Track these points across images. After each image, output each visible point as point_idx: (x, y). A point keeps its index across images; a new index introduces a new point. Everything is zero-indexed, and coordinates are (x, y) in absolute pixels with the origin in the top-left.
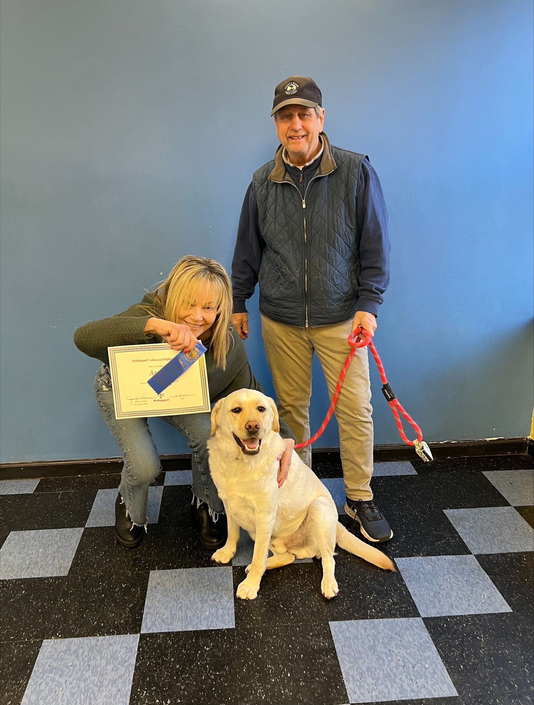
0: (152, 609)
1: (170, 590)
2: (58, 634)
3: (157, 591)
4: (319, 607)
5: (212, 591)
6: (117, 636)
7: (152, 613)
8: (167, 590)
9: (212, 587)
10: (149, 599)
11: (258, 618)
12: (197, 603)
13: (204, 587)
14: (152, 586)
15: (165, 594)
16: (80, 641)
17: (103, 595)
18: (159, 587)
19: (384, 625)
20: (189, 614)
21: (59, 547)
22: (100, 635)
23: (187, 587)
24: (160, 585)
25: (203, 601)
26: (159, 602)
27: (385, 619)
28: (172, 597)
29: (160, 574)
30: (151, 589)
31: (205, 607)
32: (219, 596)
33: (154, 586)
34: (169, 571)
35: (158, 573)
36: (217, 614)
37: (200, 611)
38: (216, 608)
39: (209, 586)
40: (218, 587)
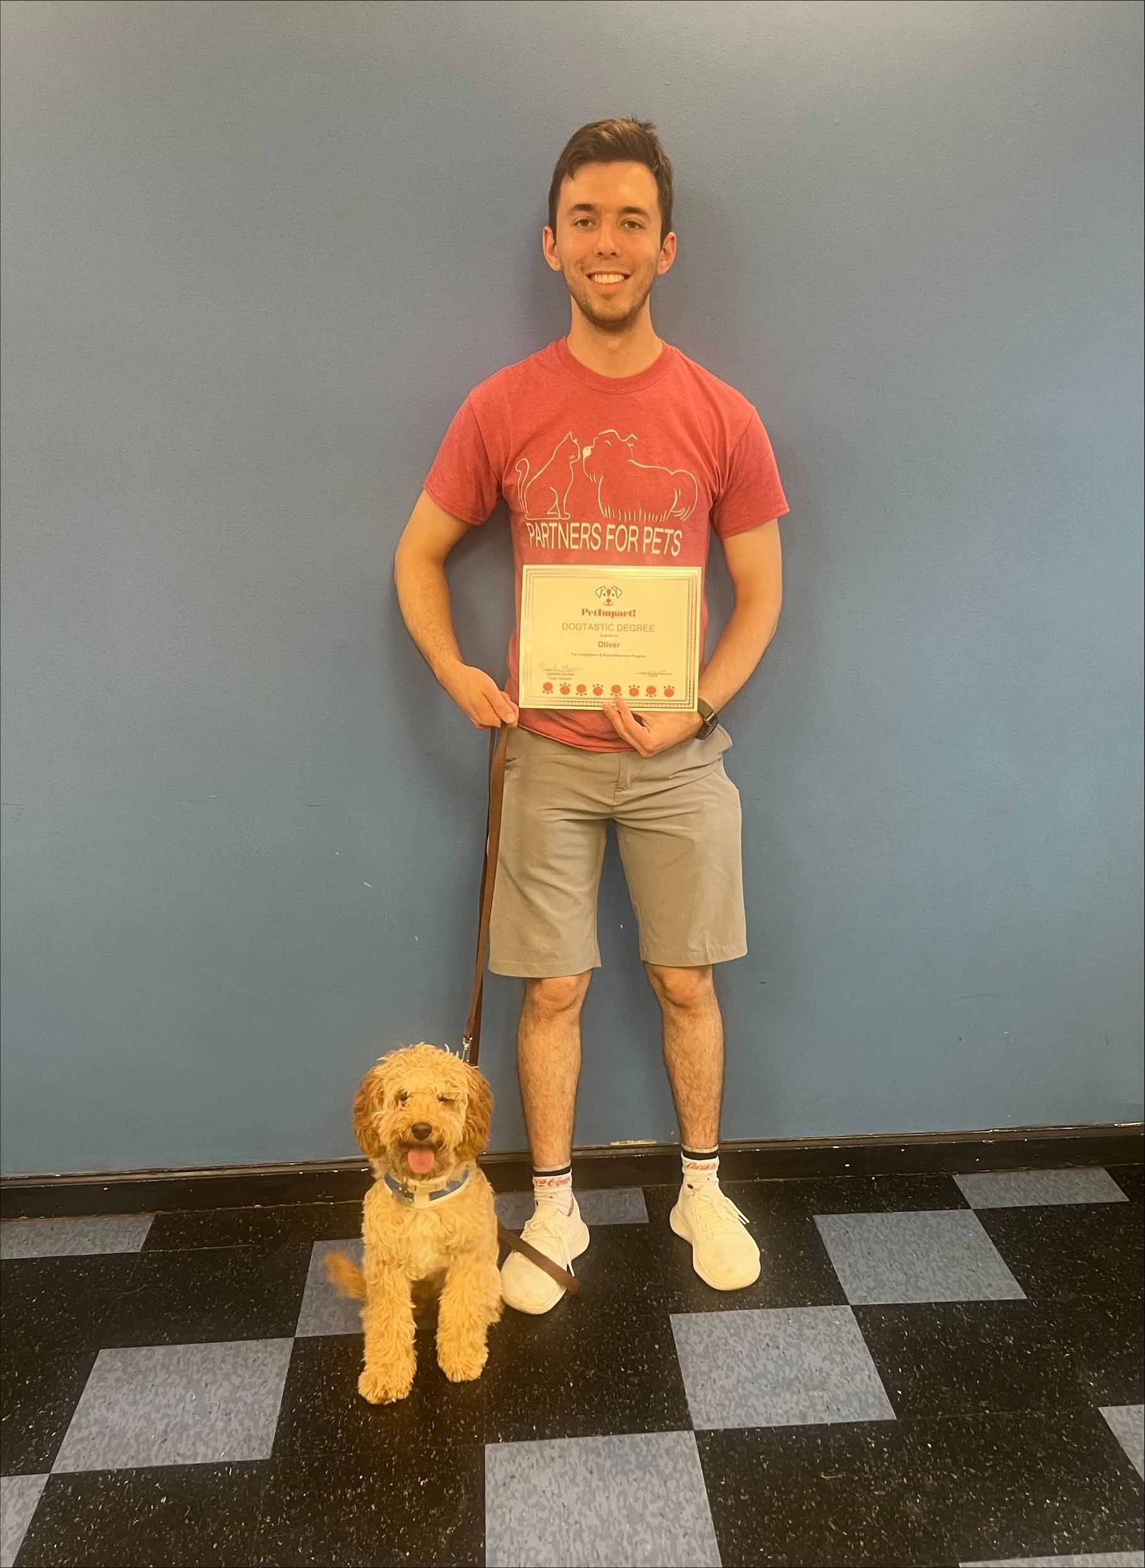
0: (507, 1539)
1: (544, 1492)
3: (510, 1495)
4: (930, 1529)
5: (652, 1493)
7: (506, 1548)
8: (536, 1492)
9: (650, 1482)
10: (495, 1513)
11: (780, 1558)
12: (620, 1523)
13: (630, 1484)
14: (496, 1481)
15: (533, 1501)
17: (373, 1507)
18: (514, 1485)
21: (236, 1388)
23: (588, 1484)
24: (515, 1480)
25: (635, 1517)
26: (521, 1520)
28: (552, 1510)
29: (511, 1453)
30: (496, 1491)
31: (642, 1534)
32: (672, 1506)
33: (500, 1483)
34: (534, 1444)
35: (506, 1449)
36: (673, 1546)
37: (630, 1544)
38: (668, 1534)
39: (643, 1479)
40: (665, 1483)
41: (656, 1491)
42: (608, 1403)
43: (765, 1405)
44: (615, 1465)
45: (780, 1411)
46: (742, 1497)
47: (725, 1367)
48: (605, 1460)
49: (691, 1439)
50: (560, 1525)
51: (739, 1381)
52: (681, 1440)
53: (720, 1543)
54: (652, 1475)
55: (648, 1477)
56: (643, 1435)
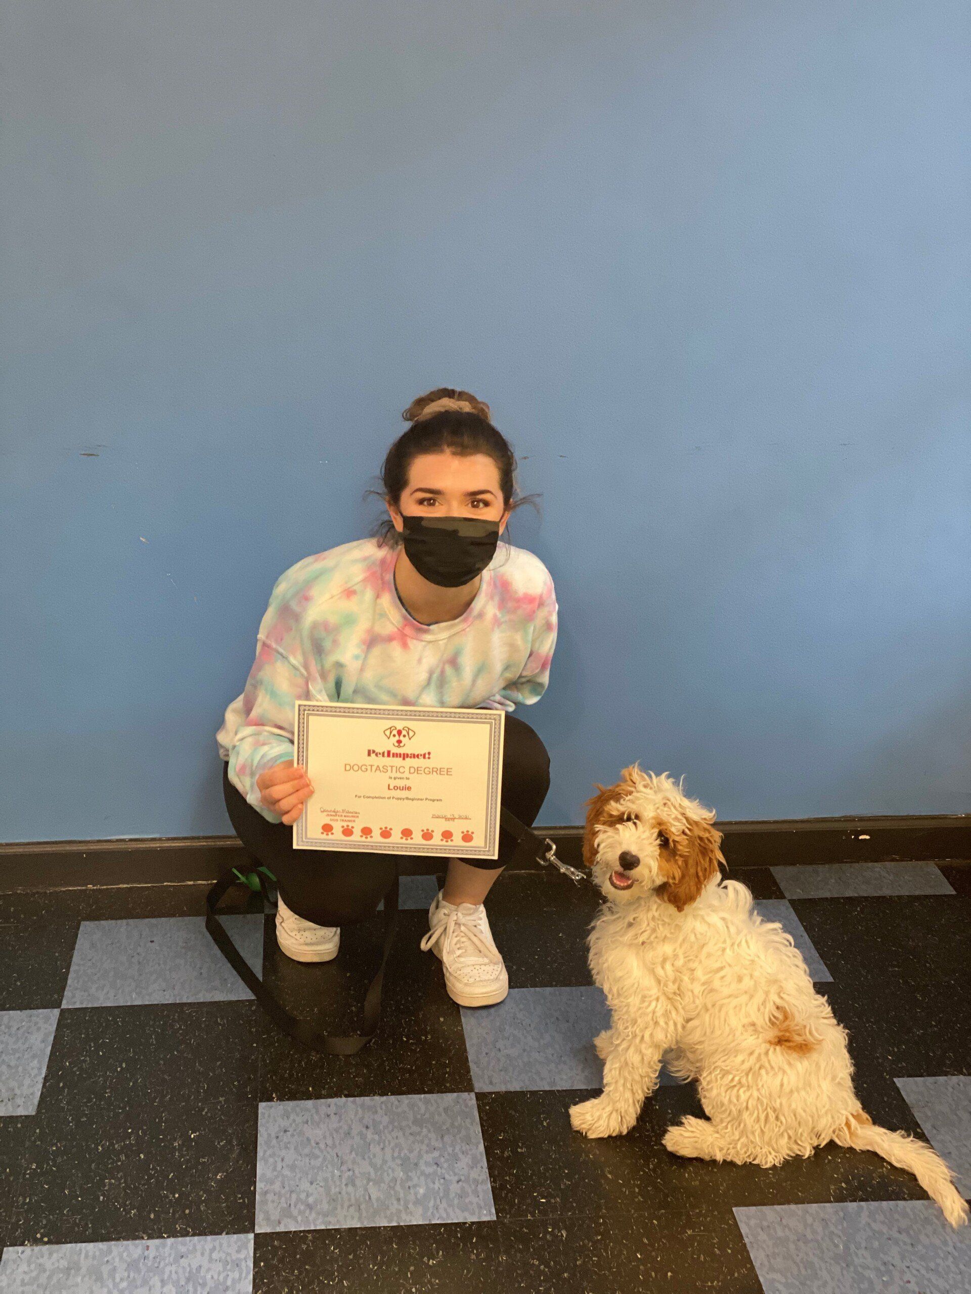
0: (278, 1184)
1: (317, 1144)
2: (38, 1236)
3: (283, 1146)
5: (427, 1146)
6: (196, 1238)
7: (278, 1189)
8: (309, 1144)
9: (426, 1136)
10: (266, 1162)
11: (553, 1201)
12: (393, 1170)
13: (405, 1138)
14: (268, 1134)
15: (307, 1151)
16: (100, 1250)
17: (142, 1156)
18: (285, 1138)
19: (871, 1215)
20: (374, 1193)
22: (150, 1237)
23: (362, 1136)
24: (288, 1134)
25: (409, 1166)
26: (293, 1168)
27: (872, 1203)
28: (325, 1159)
29: (285, 1110)
30: (268, 1143)
31: (415, 1180)
32: (447, 1156)
33: (273, 1136)
34: (309, 1103)
35: (281, 1107)
36: (447, 1192)
37: (402, 1187)
38: (442, 1181)
39: (419, 1133)
40: (442, 1137)
41: (432, 1144)
42: (387, 1068)
43: (550, 1071)
44: (391, 1122)
45: (565, 1077)
46: (519, 1150)
47: (511, 1038)
48: (382, 1116)
49: (471, 1099)
50: (333, 1172)
51: (524, 1050)
52: (461, 1101)
53: (492, 1187)
54: (429, 1131)
55: (424, 1130)
56: (423, 1096)
